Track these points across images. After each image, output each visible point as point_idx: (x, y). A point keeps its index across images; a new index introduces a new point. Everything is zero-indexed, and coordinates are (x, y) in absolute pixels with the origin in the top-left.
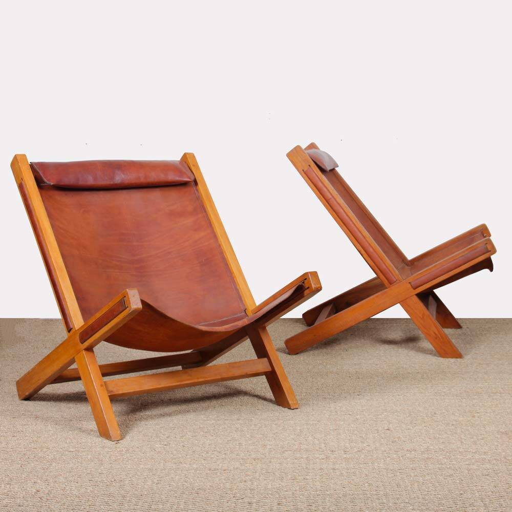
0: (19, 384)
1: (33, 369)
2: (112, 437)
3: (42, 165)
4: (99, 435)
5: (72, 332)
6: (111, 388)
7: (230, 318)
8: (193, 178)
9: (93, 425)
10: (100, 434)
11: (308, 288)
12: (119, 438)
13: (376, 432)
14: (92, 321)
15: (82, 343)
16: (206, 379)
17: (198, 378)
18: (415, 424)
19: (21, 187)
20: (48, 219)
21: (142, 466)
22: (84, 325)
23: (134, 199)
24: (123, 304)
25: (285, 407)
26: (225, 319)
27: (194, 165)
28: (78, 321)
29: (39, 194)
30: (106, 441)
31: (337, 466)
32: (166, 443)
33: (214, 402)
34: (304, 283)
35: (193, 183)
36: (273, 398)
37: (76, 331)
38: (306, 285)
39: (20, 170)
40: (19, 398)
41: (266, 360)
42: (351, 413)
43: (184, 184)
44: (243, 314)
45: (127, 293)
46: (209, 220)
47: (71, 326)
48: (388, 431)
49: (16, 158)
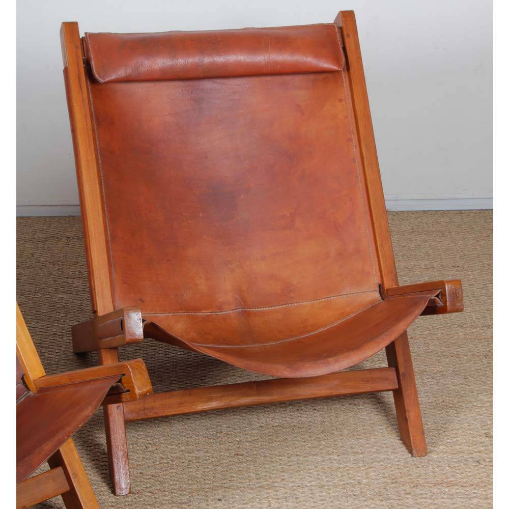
38: (126, 387)
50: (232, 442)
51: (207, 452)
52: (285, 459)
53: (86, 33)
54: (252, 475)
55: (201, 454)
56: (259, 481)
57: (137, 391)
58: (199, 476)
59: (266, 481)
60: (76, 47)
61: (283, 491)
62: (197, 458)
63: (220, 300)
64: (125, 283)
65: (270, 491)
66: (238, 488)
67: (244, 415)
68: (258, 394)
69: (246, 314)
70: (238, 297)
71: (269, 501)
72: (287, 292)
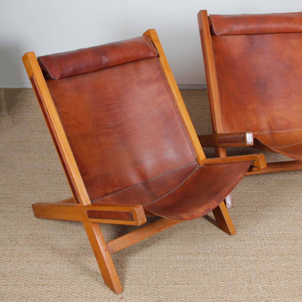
0: (34, 207)
2: (116, 291)
4: (104, 282)
5: (80, 204)
6: (111, 249)
8: (157, 53)
19: (32, 80)
24: (130, 216)
27: (156, 40)
28: (85, 198)
34: (253, 163)
35: (156, 57)
38: (256, 165)
39: (31, 67)
40: (35, 216)
43: (150, 58)
47: (80, 201)
49: (27, 56)
50: (266, 187)
51: (257, 190)
52: (290, 194)
53: (210, 15)
54: (279, 200)
55: (255, 191)
56: (283, 203)
57: (262, 168)
58: (257, 200)
59: (286, 203)
60: (207, 21)
61: (294, 208)
62: (254, 193)
63: (261, 127)
64: (226, 120)
65: (289, 207)
66: (275, 206)
67: (267, 175)
68: (281, 167)
69: (272, 134)
70: (269, 126)
71: (290, 212)
72: (289, 125)
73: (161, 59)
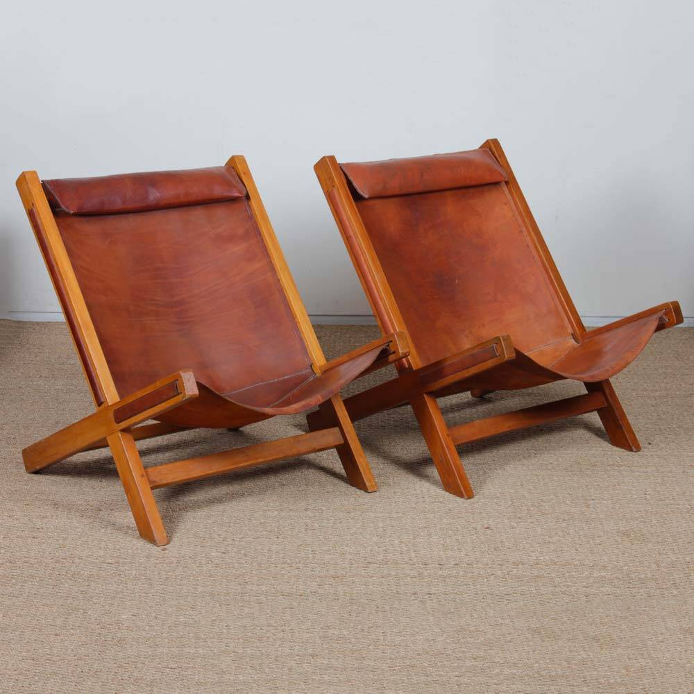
0: (25, 453)
1: (47, 440)
2: (157, 542)
3: (57, 184)
4: (138, 535)
5: (102, 406)
6: (153, 478)
7: (292, 375)
8: (245, 193)
9: (128, 518)
10: (140, 534)
11: (394, 352)
12: (166, 541)
13: (474, 532)
14: (131, 399)
15: (118, 423)
16: (267, 459)
17: (257, 458)
18: (519, 518)
19: (32, 215)
20: (68, 258)
21: (200, 589)
22: (119, 402)
23: (172, 223)
24: (174, 387)
25: (361, 489)
26: (286, 377)
27: (244, 173)
28: (111, 394)
29: (55, 224)
30: (149, 545)
31: (433, 590)
32: (223, 551)
33: (273, 480)
34: (388, 346)
35: (244, 198)
36: (343, 472)
37: (109, 406)
38: (392, 350)
39: (30, 193)
40: (27, 470)
41: (336, 429)
42: (441, 500)
43: (234, 200)
44: (309, 370)
45: (181, 377)
46: (266, 247)
47: (103, 400)
48: (488, 531)
49: (25, 176)
73: (253, 202)
